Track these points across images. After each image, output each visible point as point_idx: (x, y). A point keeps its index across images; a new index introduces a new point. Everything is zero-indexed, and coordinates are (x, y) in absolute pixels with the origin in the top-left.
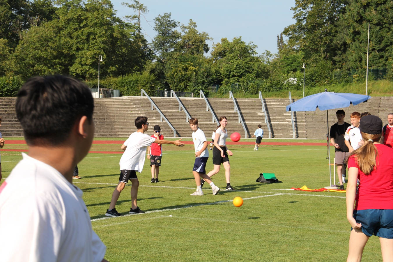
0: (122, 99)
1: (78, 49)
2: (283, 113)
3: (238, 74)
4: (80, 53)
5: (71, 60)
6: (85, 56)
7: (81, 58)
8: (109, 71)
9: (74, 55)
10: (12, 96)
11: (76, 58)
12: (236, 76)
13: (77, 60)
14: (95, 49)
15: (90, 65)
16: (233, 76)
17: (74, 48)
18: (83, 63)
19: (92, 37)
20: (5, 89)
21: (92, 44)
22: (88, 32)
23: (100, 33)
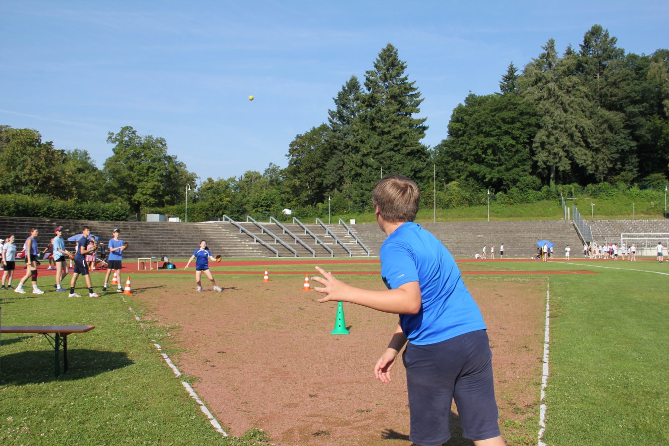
0: (210, 224)
1: (139, 181)
2: (344, 236)
3: (266, 205)
4: (141, 184)
5: (133, 191)
6: (146, 187)
7: (142, 188)
8: (164, 200)
9: (135, 186)
10: (120, 221)
11: (137, 188)
12: (263, 206)
13: (139, 190)
14: (153, 181)
15: (149, 195)
16: (262, 206)
17: (136, 180)
18: (144, 193)
19: (151, 170)
20: (115, 214)
21: (151, 177)
22: (149, 167)
23: (160, 167)
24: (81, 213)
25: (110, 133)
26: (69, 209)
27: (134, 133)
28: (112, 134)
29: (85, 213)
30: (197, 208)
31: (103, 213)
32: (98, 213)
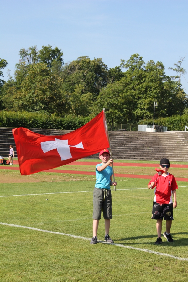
1: (139, 98)
4: (140, 101)
5: (134, 107)
6: (144, 103)
7: (141, 104)
9: (136, 102)
11: (137, 104)
13: (139, 106)
14: (150, 98)
15: (147, 109)
17: (136, 97)
18: (142, 108)
19: (149, 89)
21: (149, 94)
22: (146, 86)
23: (155, 86)
24: (61, 125)
25: (122, 60)
26: (51, 121)
27: (141, 59)
28: (124, 61)
29: (64, 124)
30: (183, 120)
31: (79, 124)
32: (75, 124)
